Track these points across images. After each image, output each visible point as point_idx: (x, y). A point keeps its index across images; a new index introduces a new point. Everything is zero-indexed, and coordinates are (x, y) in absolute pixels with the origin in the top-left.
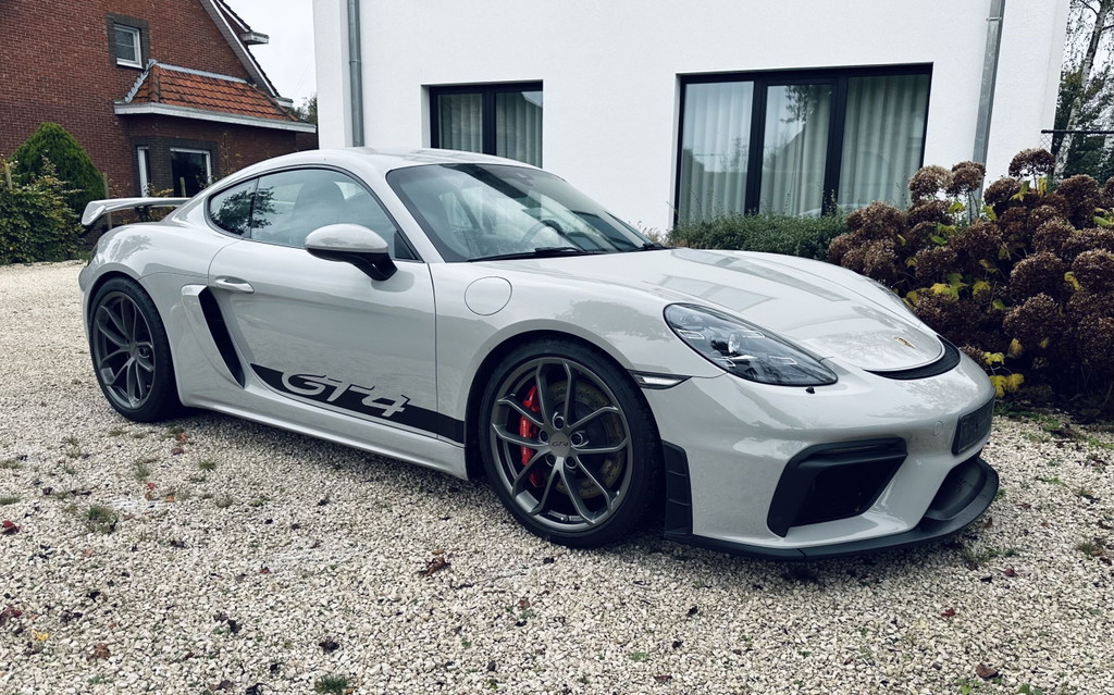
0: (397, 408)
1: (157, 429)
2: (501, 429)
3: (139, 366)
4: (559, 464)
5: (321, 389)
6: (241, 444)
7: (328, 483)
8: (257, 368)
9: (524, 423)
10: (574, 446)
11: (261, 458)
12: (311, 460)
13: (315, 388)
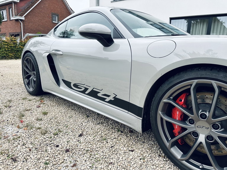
0: (111, 98)
1: (37, 98)
2: (163, 114)
3: (33, 79)
4: (202, 138)
5: (83, 89)
6: (59, 104)
7: (84, 124)
8: (64, 81)
9: (178, 113)
10: (213, 130)
11: (63, 111)
12: (79, 113)
13: (81, 88)
